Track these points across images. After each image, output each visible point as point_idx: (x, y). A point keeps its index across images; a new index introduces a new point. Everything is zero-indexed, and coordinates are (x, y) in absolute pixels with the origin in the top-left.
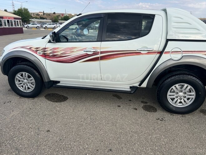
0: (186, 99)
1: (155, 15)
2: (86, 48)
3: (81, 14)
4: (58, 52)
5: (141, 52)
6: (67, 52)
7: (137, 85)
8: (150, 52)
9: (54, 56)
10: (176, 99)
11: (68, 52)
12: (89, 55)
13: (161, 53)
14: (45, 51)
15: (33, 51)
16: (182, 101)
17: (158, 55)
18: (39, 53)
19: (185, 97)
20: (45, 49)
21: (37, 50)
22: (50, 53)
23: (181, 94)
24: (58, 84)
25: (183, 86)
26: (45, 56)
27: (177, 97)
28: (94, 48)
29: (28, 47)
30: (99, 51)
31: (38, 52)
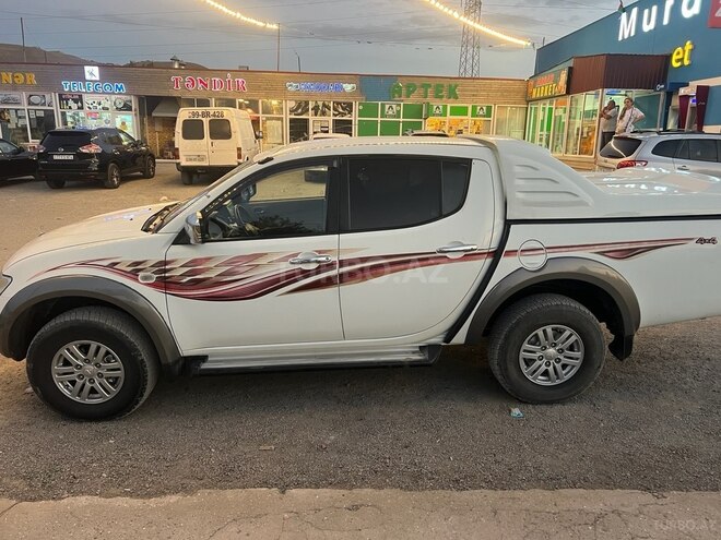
0: (558, 366)
1: (471, 160)
2: (296, 255)
3: (271, 159)
4: (208, 269)
5: (447, 255)
6: (237, 269)
7: (438, 340)
8: (470, 255)
9: (196, 284)
10: (538, 363)
11: (241, 270)
12: (306, 274)
13: (496, 255)
14: (166, 271)
15: (123, 273)
16: (551, 369)
17: (489, 260)
18: (145, 278)
19: (558, 360)
20: (166, 263)
21: (135, 270)
22: (183, 275)
23: (551, 351)
24: (205, 366)
25: (561, 332)
26: (165, 283)
27: (541, 358)
28: (320, 252)
29: (106, 263)
30: (334, 259)
31: (141, 274)
